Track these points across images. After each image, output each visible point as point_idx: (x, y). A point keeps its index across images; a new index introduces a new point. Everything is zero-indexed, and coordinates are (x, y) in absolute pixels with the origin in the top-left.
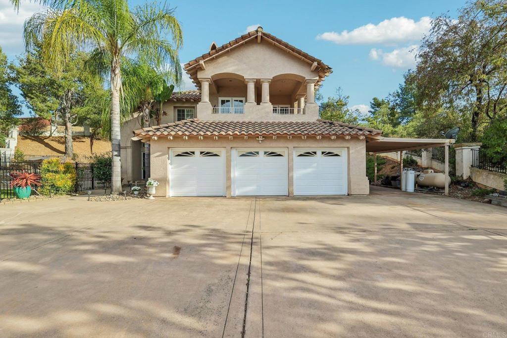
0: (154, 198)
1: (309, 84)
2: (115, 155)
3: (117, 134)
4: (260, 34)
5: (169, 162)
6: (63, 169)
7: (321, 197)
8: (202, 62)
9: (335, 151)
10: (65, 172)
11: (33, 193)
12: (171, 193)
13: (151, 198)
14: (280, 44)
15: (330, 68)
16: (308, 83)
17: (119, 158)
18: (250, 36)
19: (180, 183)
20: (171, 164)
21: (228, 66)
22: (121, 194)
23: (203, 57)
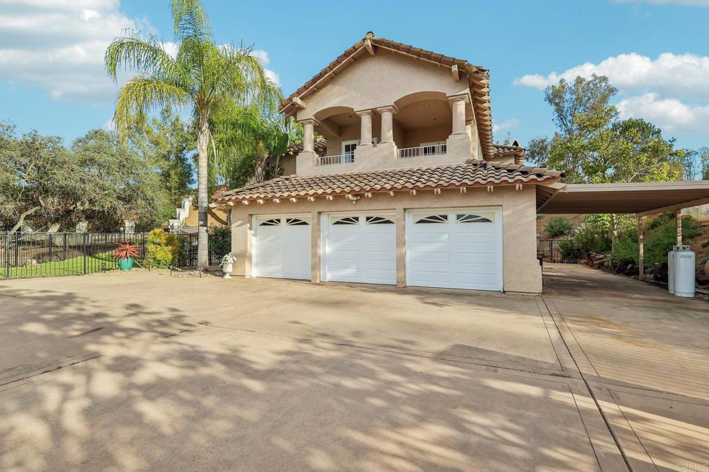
0: (230, 277)
1: (454, 103)
2: (201, 225)
3: (203, 200)
4: (369, 43)
5: (250, 233)
6: (165, 241)
7: (461, 291)
8: (297, 100)
9: (482, 213)
10: (167, 245)
11: (135, 265)
12: (253, 271)
13: (227, 277)
14: (398, 50)
15: (484, 71)
16: (453, 101)
17: (205, 228)
18: (356, 50)
19: (265, 259)
20: (255, 235)
21: (334, 98)
22: (206, 271)
23: (298, 93)
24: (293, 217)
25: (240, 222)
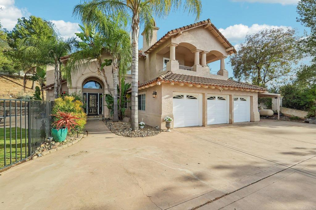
8: (181, 32)
9: (245, 98)
13: (169, 130)
24: (190, 94)
25: (167, 96)
